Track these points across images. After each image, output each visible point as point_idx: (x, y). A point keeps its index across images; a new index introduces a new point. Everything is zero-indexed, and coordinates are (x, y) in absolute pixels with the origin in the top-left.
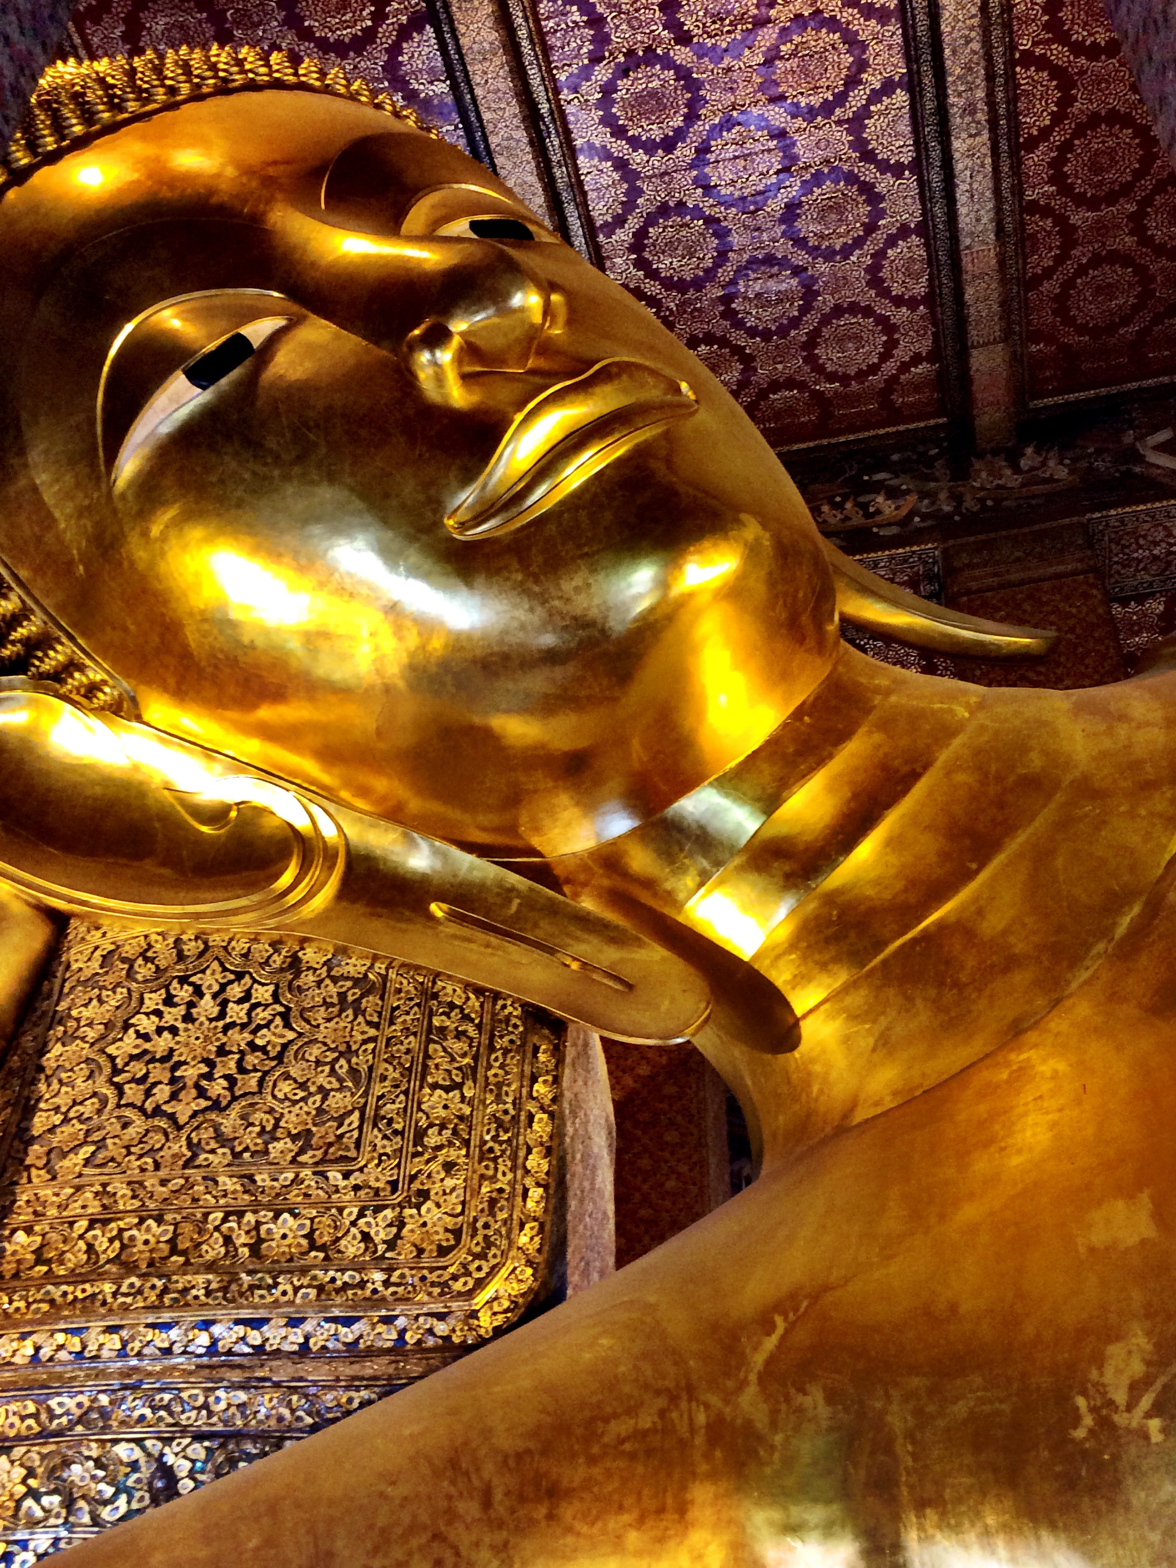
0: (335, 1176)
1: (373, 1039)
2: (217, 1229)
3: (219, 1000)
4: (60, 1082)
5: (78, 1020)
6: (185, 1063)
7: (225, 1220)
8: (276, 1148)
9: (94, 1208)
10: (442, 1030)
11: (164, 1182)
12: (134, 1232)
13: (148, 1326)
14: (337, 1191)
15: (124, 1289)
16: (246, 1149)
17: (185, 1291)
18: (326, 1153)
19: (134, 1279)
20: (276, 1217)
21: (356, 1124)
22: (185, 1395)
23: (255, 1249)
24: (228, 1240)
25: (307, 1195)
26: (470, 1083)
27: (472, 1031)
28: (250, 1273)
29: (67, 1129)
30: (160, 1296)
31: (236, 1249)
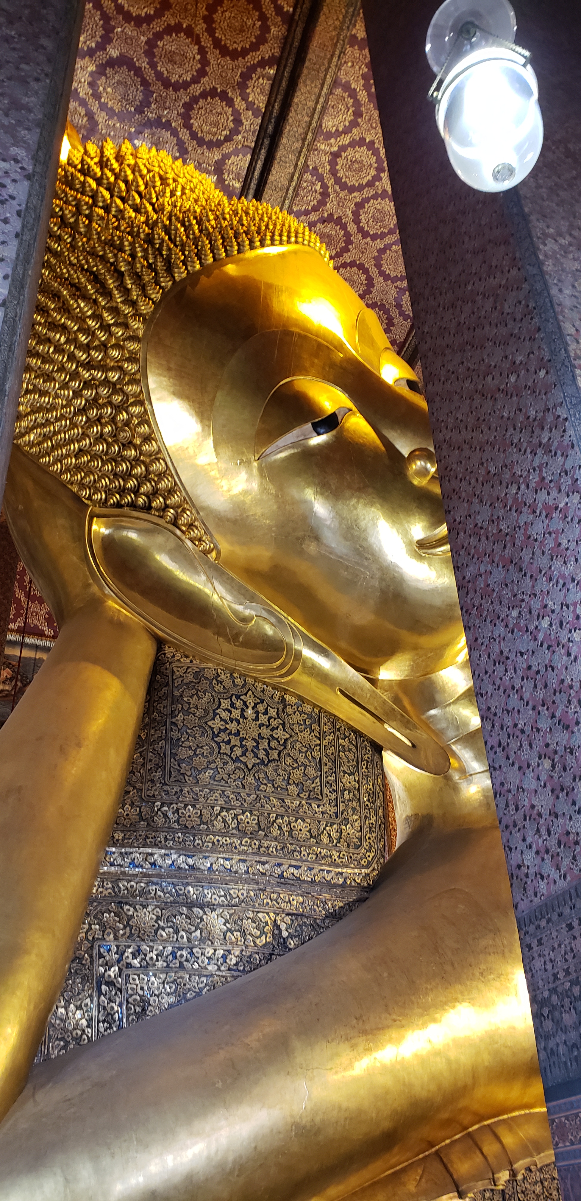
0: (315, 805)
1: (320, 745)
2: (274, 821)
3: (255, 711)
4: (187, 733)
5: (188, 703)
6: (246, 739)
7: (277, 818)
8: (290, 789)
9: (221, 801)
10: (344, 747)
11: (249, 795)
12: (242, 817)
18: (309, 795)
19: (247, 839)
20: (296, 821)
23: (291, 833)
25: (305, 812)
26: (357, 773)
27: (354, 750)
29: (197, 759)
31: (284, 832)
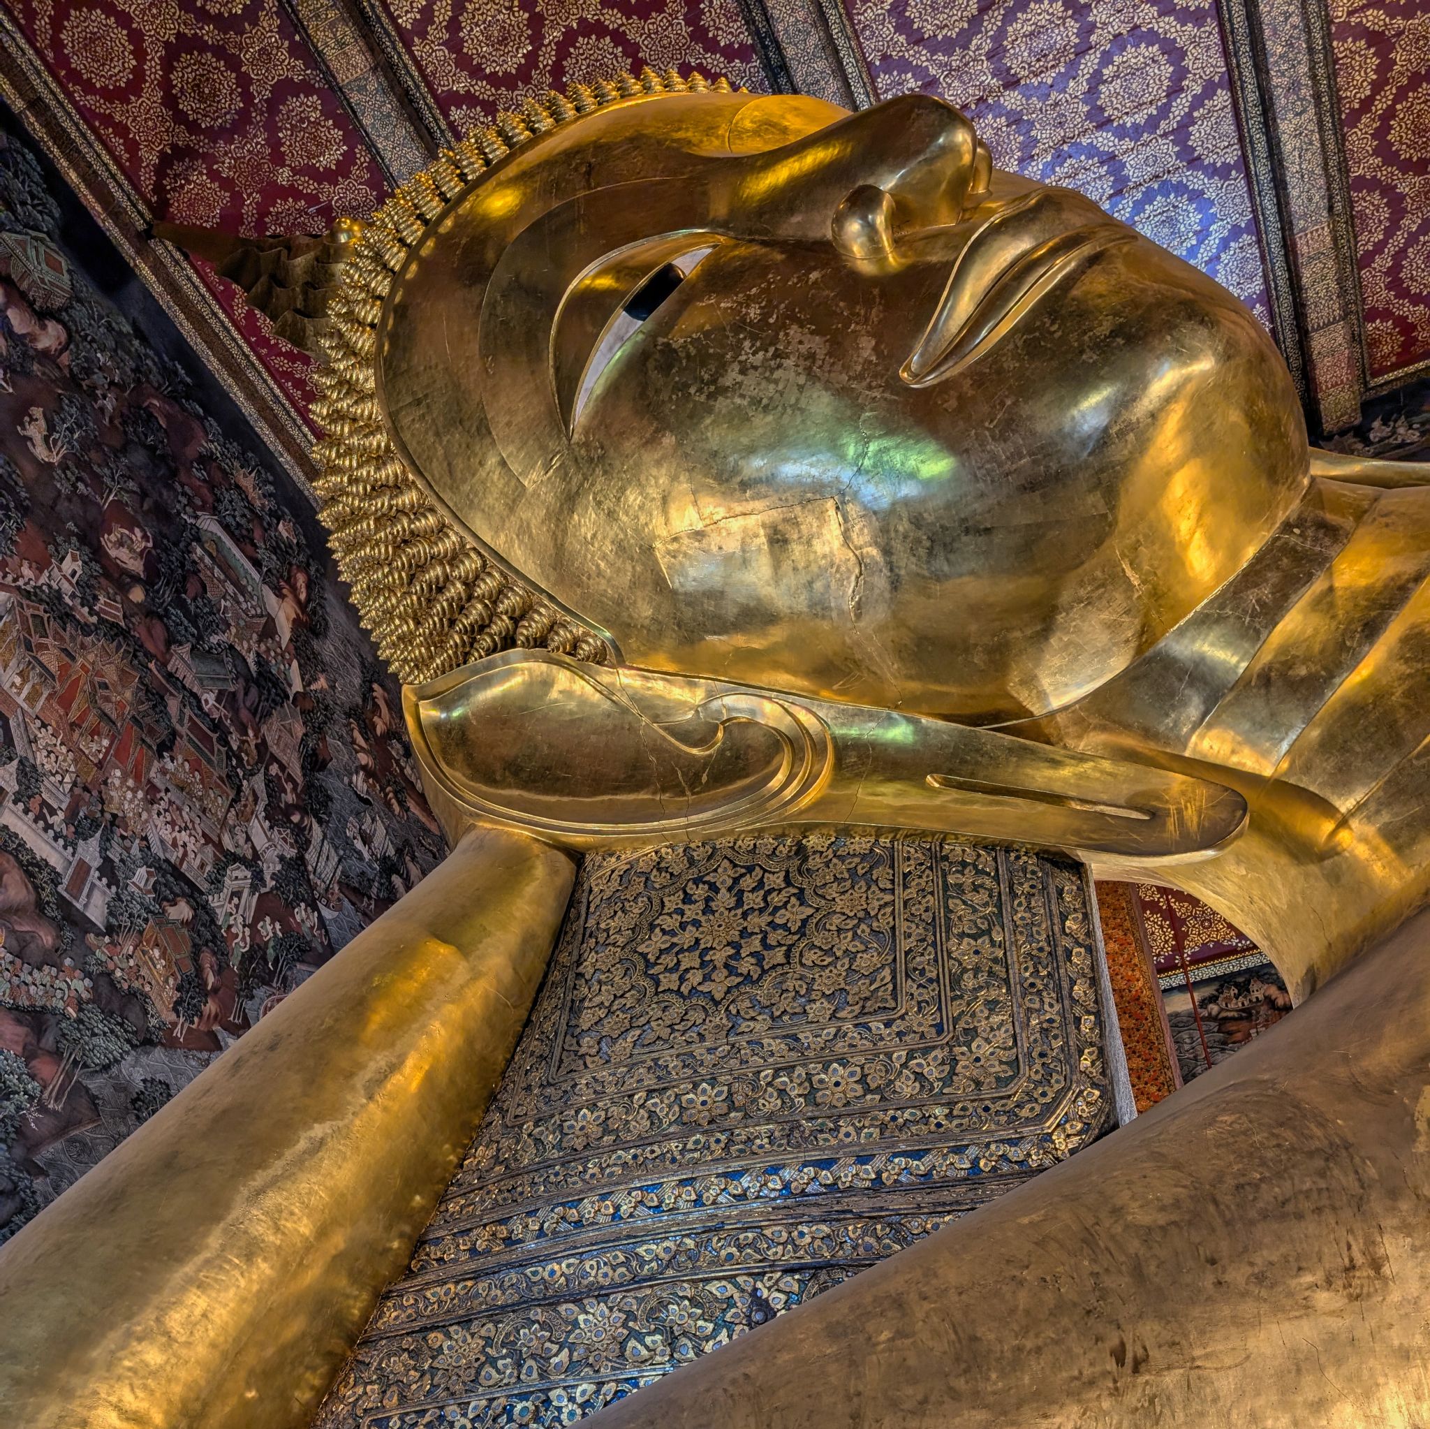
0: (876, 1025)
1: (891, 903)
2: (769, 1084)
3: (734, 892)
4: (600, 982)
5: (607, 930)
6: (712, 948)
7: (776, 1076)
8: (812, 1009)
9: (650, 1081)
10: (959, 886)
11: (711, 1051)
12: (691, 1096)
13: (718, 1176)
14: (882, 1039)
15: (690, 1146)
16: (784, 1012)
17: (749, 1140)
18: (863, 1006)
19: (698, 1136)
20: (825, 1069)
21: (888, 978)
22: (767, 1232)
23: (810, 1097)
24: (782, 1092)
25: (851, 1046)
26: (998, 928)
27: (988, 882)
28: (810, 1119)
29: (612, 1019)
30: (726, 1148)
31: (792, 1100)
